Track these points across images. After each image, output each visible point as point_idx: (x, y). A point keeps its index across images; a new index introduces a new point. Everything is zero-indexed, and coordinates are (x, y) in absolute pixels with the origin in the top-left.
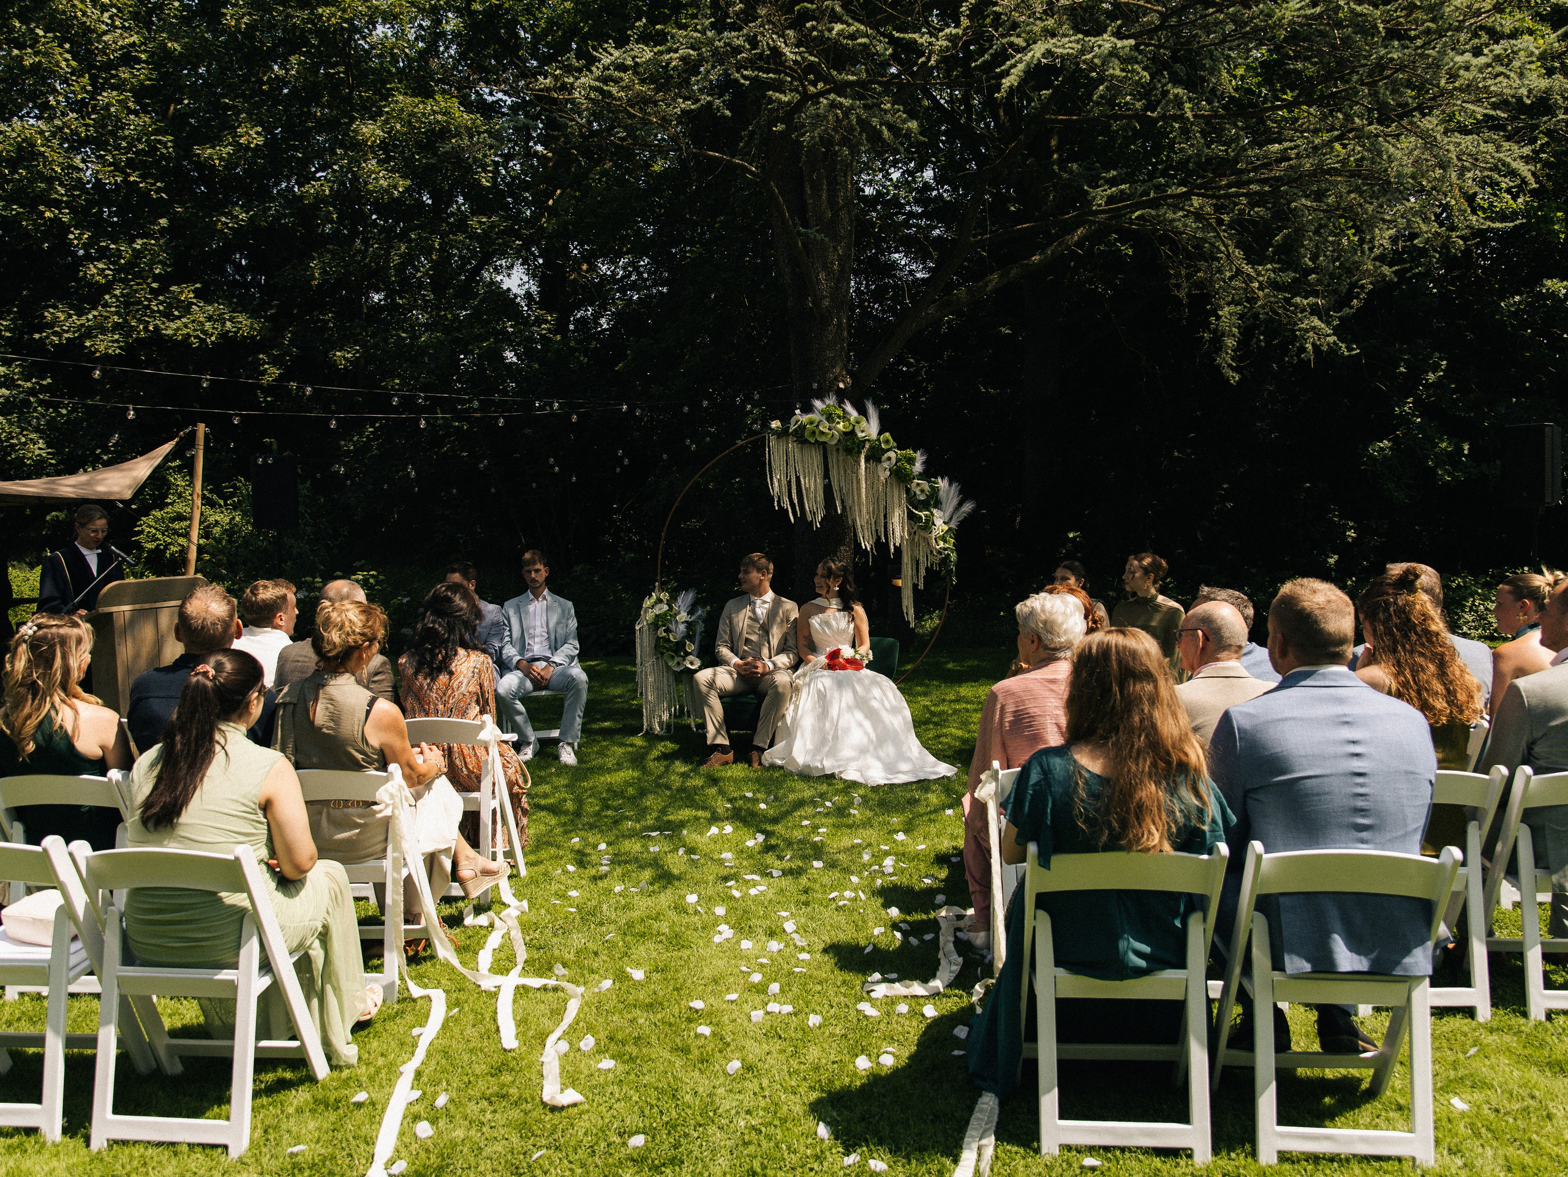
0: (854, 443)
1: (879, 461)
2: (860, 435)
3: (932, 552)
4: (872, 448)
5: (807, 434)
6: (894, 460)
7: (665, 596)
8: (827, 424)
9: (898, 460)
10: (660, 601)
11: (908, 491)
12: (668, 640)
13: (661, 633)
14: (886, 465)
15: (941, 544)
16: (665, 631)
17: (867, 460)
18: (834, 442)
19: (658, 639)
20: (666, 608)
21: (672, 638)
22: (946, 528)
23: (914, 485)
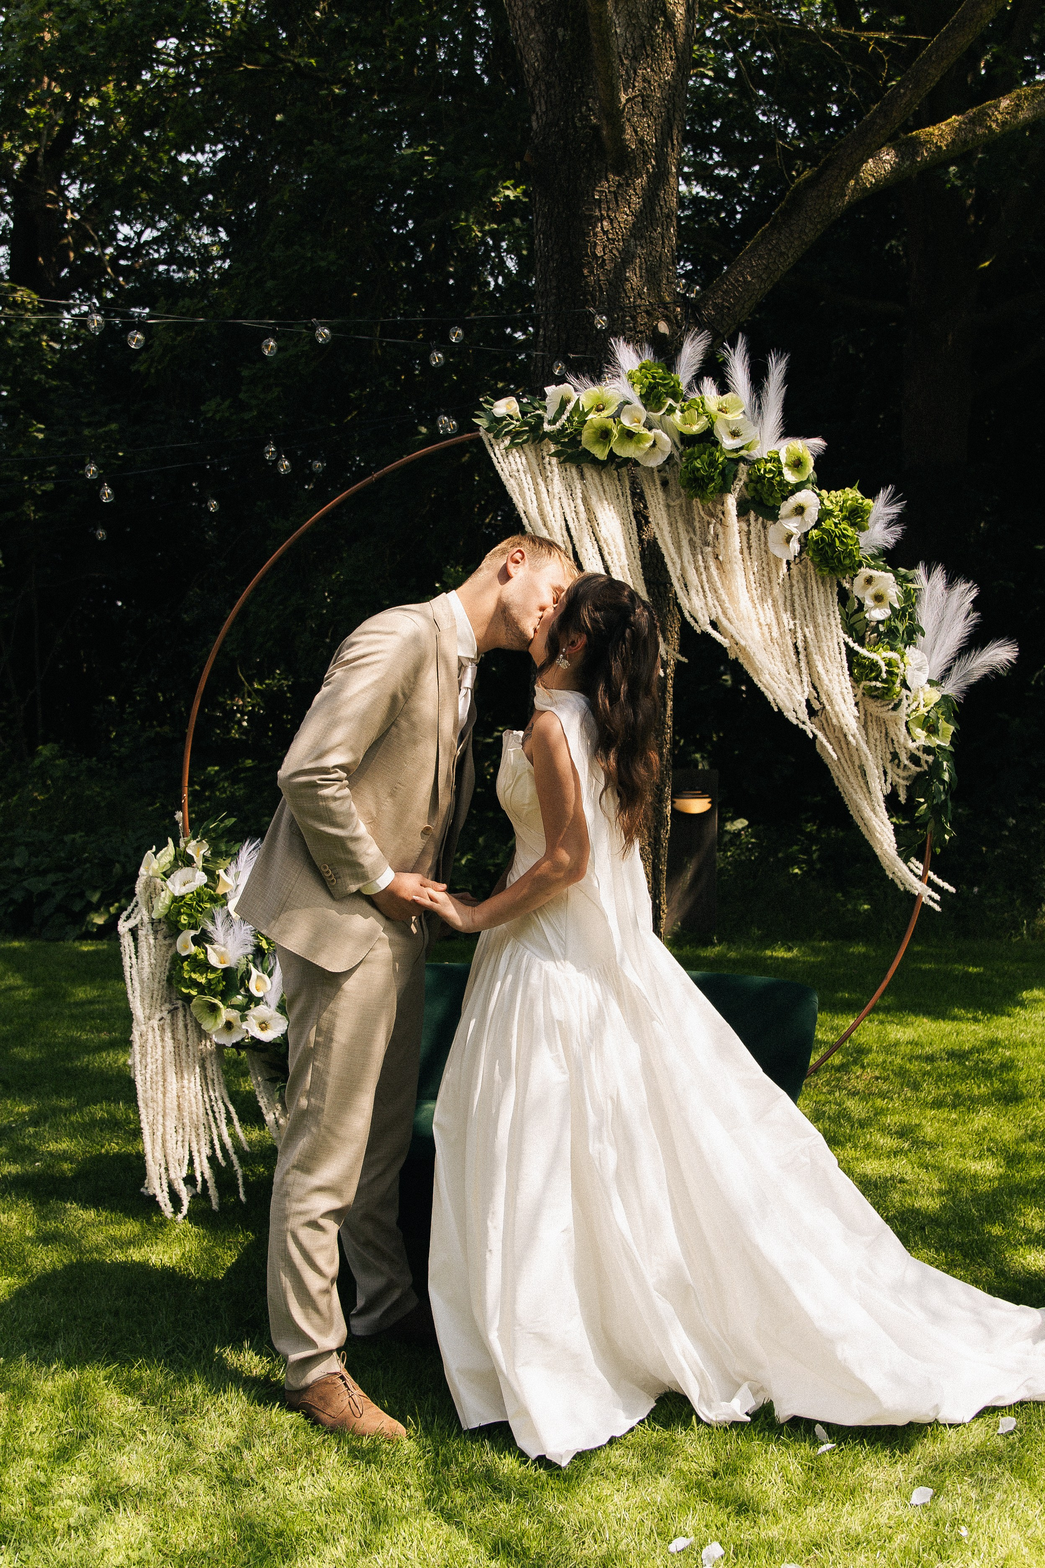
0: (712, 463)
1: (771, 514)
2: (728, 443)
3: (895, 756)
4: (756, 481)
5: (586, 435)
6: (812, 514)
7: (197, 849)
8: (643, 414)
9: (825, 514)
10: (184, 860)
11: (844, 597)
12: (204, 966)
13: (185, 945)
14: (793, 526)
15: (920, 734)
16: (196, 941)
17: (743, 511)
18: (655, 462)
19: (177, 960)
20: (201, 878)
21: (213, 960)
22: (934, 695)
23: (859, 581)
